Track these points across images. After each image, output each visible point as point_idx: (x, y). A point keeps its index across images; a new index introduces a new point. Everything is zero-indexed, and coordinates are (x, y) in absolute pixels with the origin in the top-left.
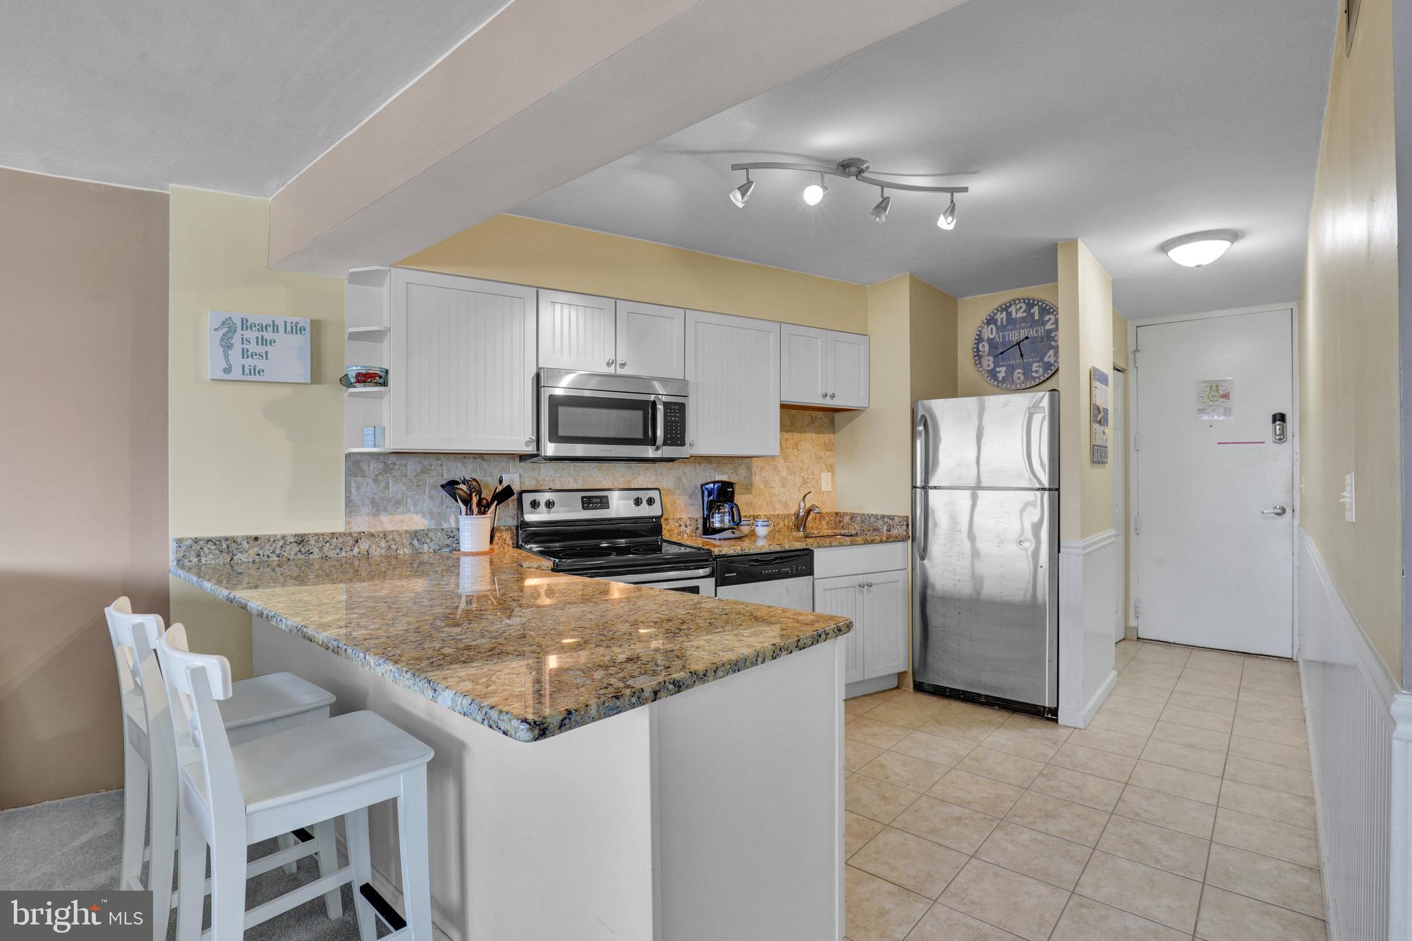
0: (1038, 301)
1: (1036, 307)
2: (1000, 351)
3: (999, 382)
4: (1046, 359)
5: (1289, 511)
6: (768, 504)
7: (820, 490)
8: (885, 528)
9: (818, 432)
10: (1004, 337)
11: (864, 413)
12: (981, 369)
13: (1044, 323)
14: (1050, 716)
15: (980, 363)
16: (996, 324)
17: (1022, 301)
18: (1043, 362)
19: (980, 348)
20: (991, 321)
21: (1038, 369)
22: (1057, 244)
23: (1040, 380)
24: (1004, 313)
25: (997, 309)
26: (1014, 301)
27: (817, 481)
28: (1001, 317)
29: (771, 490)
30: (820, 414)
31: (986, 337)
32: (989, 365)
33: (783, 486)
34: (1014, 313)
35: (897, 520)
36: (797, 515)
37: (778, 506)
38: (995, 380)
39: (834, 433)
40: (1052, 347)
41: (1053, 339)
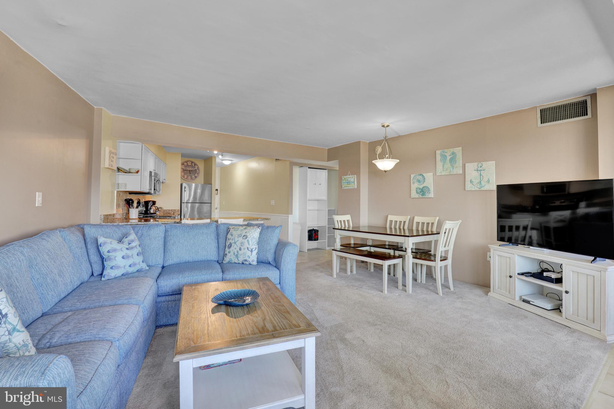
0: (194, 162)
3: (185, 179)
4: (195, 175)
5: (218, 208)
8: (172, 213)
10: (186, 169)
13: (195, 167)
16: (184, 165)
17: (190, 161)
21: (194, 177)
22: (212, 157)
23: (194, 180)
25: (184, 162)
28: (185, 164)
31: (182, 168)
32: (183, 175)
34: (188, 163)
35: (176, 210)
40: (197, 173)
41: (197, 171)
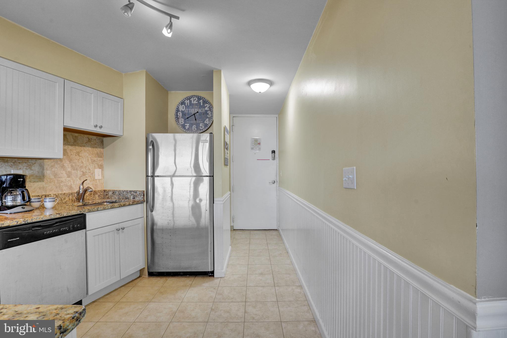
0: (202, 98)
1: (202, 100)
2: (187, 117)
3: (186, 130)
4: (205, 122)
5: (276, 182)
6: (56, 187)
7: (94, 178)
8: (132, 197)
9: (93, 146)
10: (188, 111)
11: (121, 138)
12: (178, 124)
13: (205, 107)
14: (210, 274)
15: (178, 121)
16: (185, 105)
17: (196, 97)
18: (204, 123)
19: (178, 114)
20: (183, 103)
21: (202, 126)
22: (213, 71)
23: (203, 130)
24: (189, 100)
25: (186, 98)
26: (193, 96)
27: (92, 174)
28: (187, 102)
29: (60, 179)
30: (95, 137)
31: (181, 110)
32: (182, 122)
33: (69, 176)
34: (192, 101)
35: (138, 193)
36: (78, 193)
37: (64, 188)
38: (184, 129)
39: (103, 148)
40: (207, 117)
41: (208, 114)
